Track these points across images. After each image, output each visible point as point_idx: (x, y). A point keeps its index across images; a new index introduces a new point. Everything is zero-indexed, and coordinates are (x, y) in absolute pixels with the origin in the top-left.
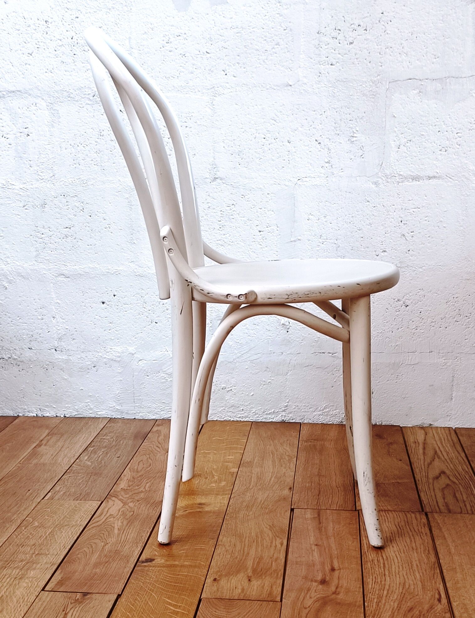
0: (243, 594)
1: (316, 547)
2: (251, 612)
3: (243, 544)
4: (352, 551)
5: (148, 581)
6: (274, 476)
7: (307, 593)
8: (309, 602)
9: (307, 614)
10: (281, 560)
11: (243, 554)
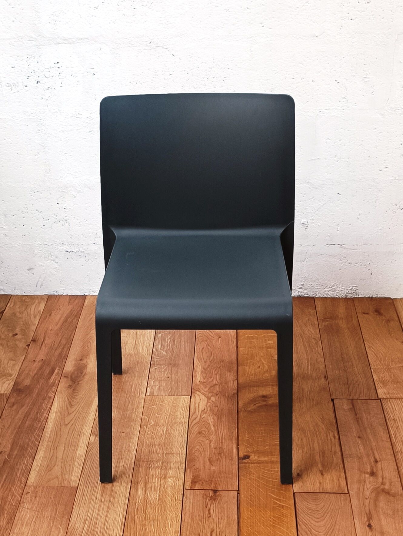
0: (322, 487)
1: (359, 439)
2: (332, 504)
3: (307, 438)
4: (385, 442)
5: (253, 478)
6: (310, 363)
7: (364, 485)
8: (368, 493)
9: (369, 505)
10: (338, 453)
11: (310, 448)
